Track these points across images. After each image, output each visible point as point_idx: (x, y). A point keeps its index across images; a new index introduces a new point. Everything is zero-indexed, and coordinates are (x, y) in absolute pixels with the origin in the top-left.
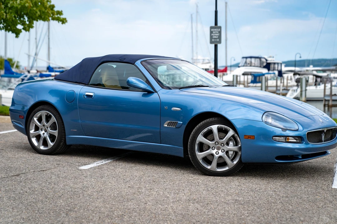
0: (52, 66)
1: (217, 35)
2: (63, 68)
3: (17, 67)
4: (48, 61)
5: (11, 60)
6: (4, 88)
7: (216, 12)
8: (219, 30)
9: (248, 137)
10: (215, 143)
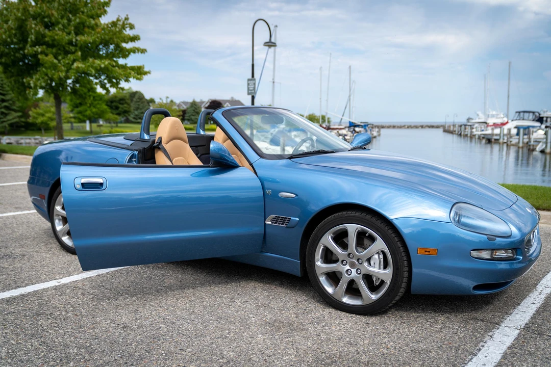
9: (426, 251)
10: (349, 254)
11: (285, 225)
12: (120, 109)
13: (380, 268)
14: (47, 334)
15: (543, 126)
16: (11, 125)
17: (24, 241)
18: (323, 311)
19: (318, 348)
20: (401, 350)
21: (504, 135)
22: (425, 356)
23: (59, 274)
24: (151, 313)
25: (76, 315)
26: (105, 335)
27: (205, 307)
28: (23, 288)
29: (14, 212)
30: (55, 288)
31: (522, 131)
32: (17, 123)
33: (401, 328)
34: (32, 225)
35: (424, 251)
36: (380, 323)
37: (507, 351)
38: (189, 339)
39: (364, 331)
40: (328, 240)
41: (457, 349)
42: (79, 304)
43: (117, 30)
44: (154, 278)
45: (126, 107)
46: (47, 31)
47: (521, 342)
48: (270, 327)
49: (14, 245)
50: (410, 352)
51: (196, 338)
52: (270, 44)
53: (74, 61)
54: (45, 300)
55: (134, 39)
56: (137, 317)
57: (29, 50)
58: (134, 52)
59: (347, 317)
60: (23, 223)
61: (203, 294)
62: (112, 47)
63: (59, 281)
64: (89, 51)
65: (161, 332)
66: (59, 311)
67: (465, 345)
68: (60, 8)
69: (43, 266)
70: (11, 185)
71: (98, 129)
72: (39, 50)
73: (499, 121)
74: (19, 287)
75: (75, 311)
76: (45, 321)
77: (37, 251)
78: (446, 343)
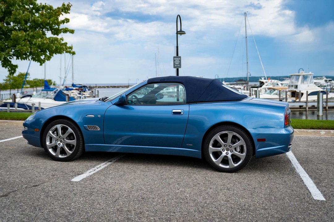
0: (74, 84)
1: (178, 62)
2: (81, 85)
3: (54, 84)
4: (73, 81)
5: (50, 81)
6: (44, 97)
7: (177, 47)
8: (180, 59)
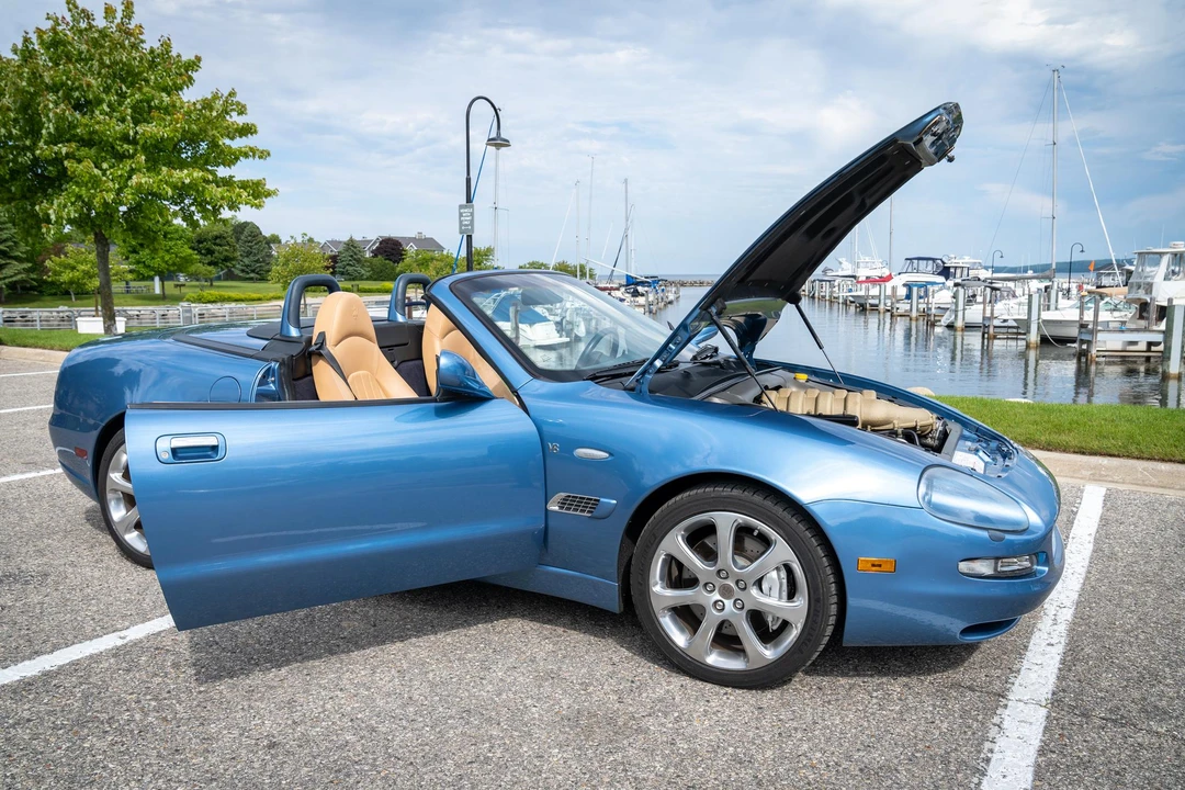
9: (873, 565)
10: (719, 572)
11: (589, 512)
12: (216, 254)
13: (780, 598)
14: (104, 774)
15: (950, 283)
16: (12, 286)
17: (45, 540)
18: (669, 683)
19: (678, 776)
20: (841, 769)
21: (886, 297)
22: (890, 782)
23: (124, 617)
24: (323, 706)
25: (165, 719)
26: (231, 770)
27: (433, 685)
28: (46, 657)
29: (22, 473)
30: (116, 653)
31: (915, 289)
32: (23, 281)
33: (827, 716)
34: (59, 502)
35: (870, 565)
36: (783, 704)
37: (1040, 760)
38: (411, 768)
39: (757, 728)
40: (675, 543)
41: (946, 761)
42: (169, 692)
43: (214, 114)
44: (320, 619)
45: (226, 250)
46: (77, 115)
47: (1057, 736)
48: (571, 729)
49: (24, 550)
50: (858, 773)
51: (425, 765)
52: (498, 142)
53: (132, 171)
54: (95, 686)
55: (247, 130)
56: (296, 716)
57: (43, 150)
58: (246, 155)
59: (717, 694)
60: (42, 497)
61: (424, 654)
62: (204, 145)
63: (122, 634)
64: (160, 154)
65: (351, 754)
66: (128, 710)
67: (956, 749)
68: (103, 71)
69: (86, 599)
70: (14, 413)
71: (176, 292)
72: (64, 150)
73: (875, 274)
74: (37, 653)
75: (163, 710)
76: (99, 738)
77: (72, 564)
78: (920, 746)
